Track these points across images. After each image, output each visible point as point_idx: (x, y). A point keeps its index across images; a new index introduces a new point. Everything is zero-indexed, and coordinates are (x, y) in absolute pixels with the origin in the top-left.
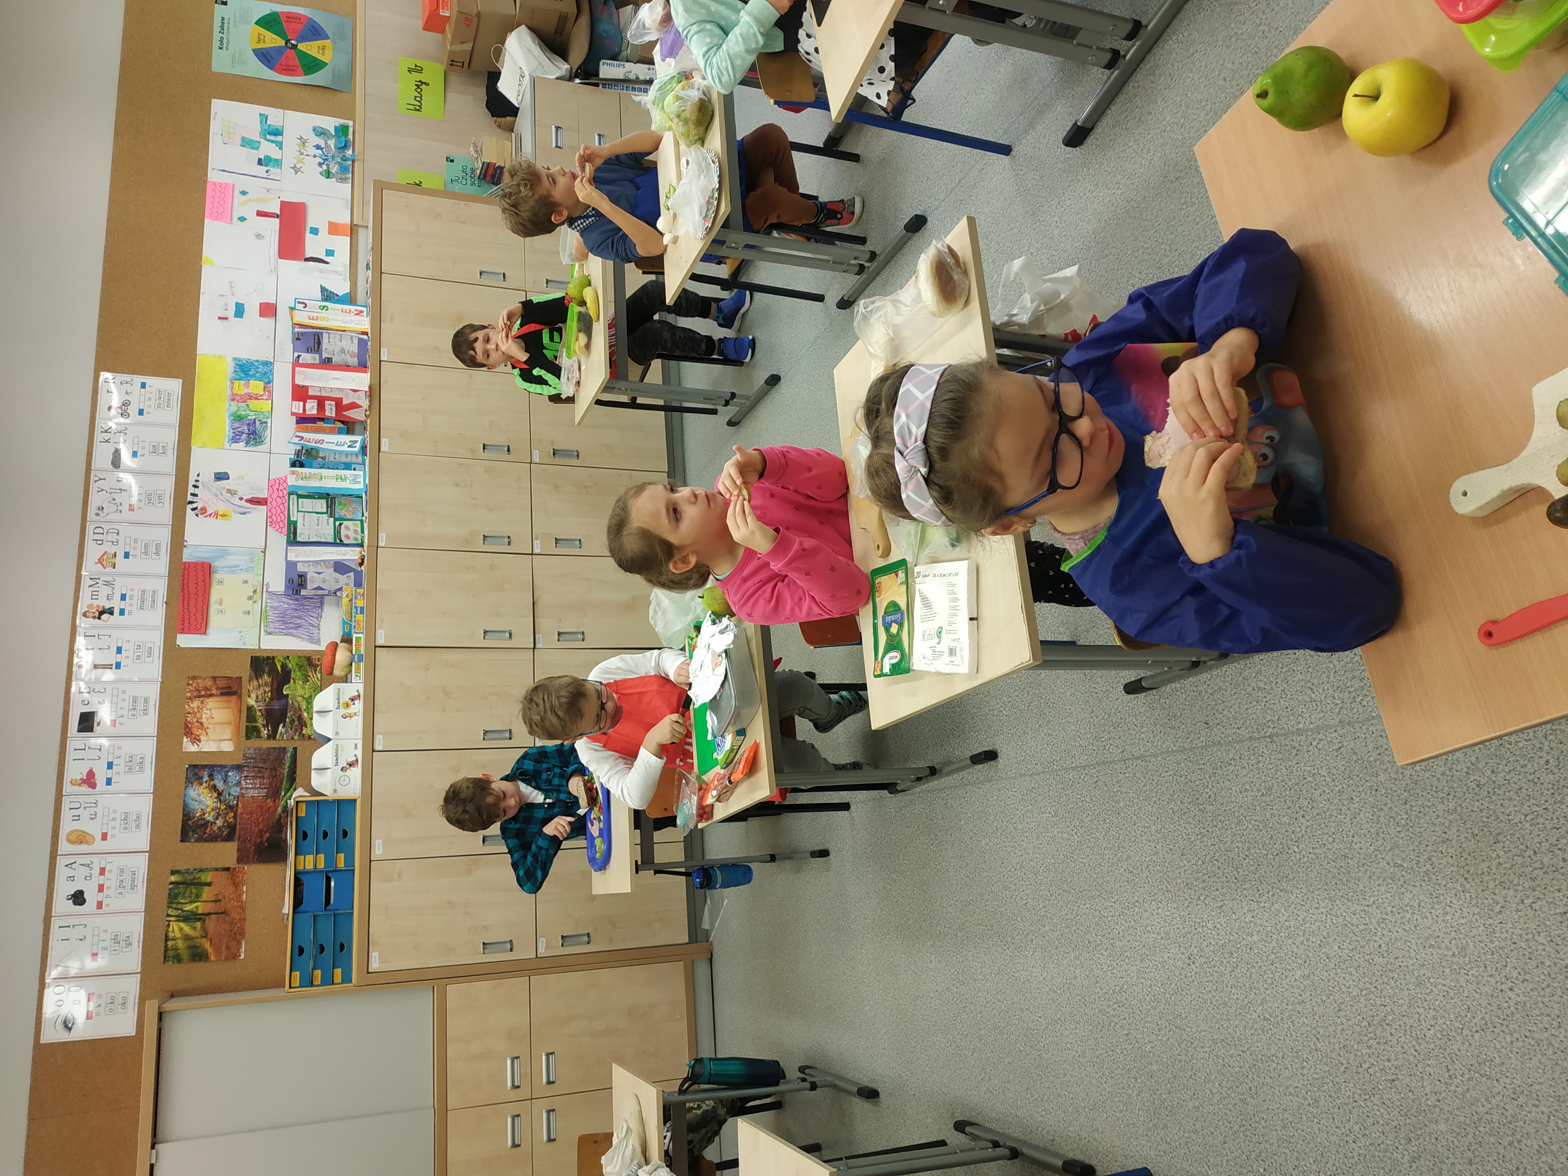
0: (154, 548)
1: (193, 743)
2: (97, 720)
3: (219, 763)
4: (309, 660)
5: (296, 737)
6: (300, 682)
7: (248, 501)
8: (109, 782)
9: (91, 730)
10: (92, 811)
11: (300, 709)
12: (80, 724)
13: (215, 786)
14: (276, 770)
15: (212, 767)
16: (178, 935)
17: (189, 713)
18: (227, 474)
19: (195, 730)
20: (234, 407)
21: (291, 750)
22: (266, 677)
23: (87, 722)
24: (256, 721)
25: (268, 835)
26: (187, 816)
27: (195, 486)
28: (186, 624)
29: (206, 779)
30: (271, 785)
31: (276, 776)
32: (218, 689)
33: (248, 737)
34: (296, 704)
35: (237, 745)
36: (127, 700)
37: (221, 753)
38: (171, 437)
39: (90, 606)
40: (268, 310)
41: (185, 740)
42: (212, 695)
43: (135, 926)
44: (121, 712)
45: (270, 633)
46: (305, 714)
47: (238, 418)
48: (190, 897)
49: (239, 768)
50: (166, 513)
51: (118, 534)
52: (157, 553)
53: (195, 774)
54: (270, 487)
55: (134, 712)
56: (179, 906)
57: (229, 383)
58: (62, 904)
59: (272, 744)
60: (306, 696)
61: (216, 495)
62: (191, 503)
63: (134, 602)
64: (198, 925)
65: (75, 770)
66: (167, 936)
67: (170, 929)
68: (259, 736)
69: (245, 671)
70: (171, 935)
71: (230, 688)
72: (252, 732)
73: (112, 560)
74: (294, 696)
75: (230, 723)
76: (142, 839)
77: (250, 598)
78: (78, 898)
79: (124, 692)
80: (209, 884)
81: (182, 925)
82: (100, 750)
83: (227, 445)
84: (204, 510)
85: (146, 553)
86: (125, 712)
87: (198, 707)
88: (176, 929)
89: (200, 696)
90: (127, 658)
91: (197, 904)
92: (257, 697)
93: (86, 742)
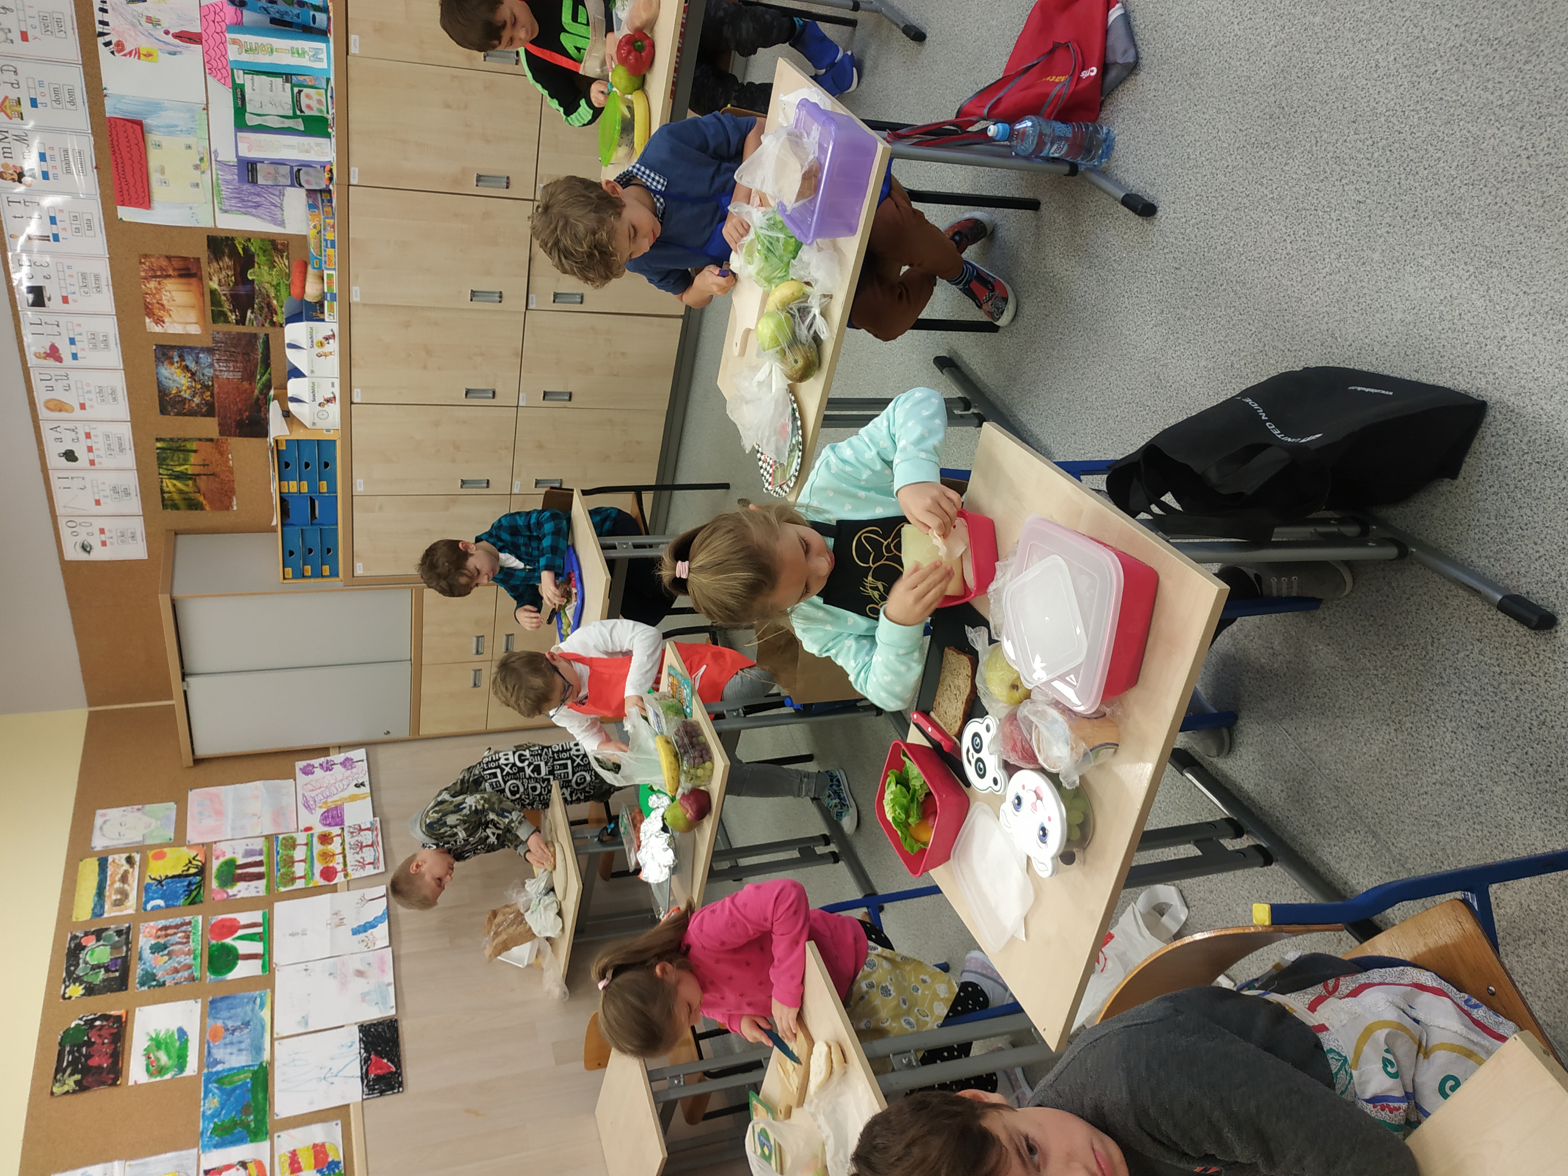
0: (67, 95)
1: (156, 324)
2: (46, 294)
3: (188, 345)
4: (273, 243)
5: (267, 325)
6: (266, 268)
7: (177, 36)
8: (75, 356)
9: (44, 305)
10: (65, 382)
11: (268, 296)
12: (29, 298)
13: (187, 367)
14: (249, 355)
15: (181, 348)
16: (172, 489)
17: (147, 294)
19: (156, 311)
21: (262, 336)
22: (226, 259)
23: (37, 296)
24: (222, 306)
25: (247, 413)
26: (163, 392)
27: (103, 10)
28: (126, 197)
29: (176, 359)
30: (245, 368)
31: (249, 361)
32: (174, 269)
33: (214, 321)
34: (263, 290)
35: (204, 328)
36: (75, 275)
37: (189, 336)
41: (147, 320)
42: (169, 276)
43: (131, 480)
44: (71, 289)
45: (226, 211)
46: (275, 302)
48: (178, 460)
49: (210, 351)
50: (71, 47)
51: (16, 74)
52: (72, 102)
53: (164, 354)
54: (203, 17)
55: (86, 290)
56: (170, 467)
58: (55, 461)
59: (241, 329)
60: (274, 283)
61: (133, 25)
62: (102, 34)
63: (58, 163)
64: (190, 483)
65: (35, 344)
67: (164, 484)
68: (227, 321)
69: (202, 252)
70: (165, 489)
71: (188, 269)
72: (218, 316)
73: (17, 109)
74: (261, 282)
75: (193, 307)
76: (122, 409)
77: (197, 167)
78: (70, 456)
79: (69, 267)
80: (195, 451)
81: (175, 482)
82: (58, 325)
84: (120, 47)
85: (58, 101)
86: (75, 289)
87: (156, 288)
88: (170, 485)
89: (156, 277)
90: (64, 229)
91: (186, 467)
92: (220, 280)
93: (40, 317)
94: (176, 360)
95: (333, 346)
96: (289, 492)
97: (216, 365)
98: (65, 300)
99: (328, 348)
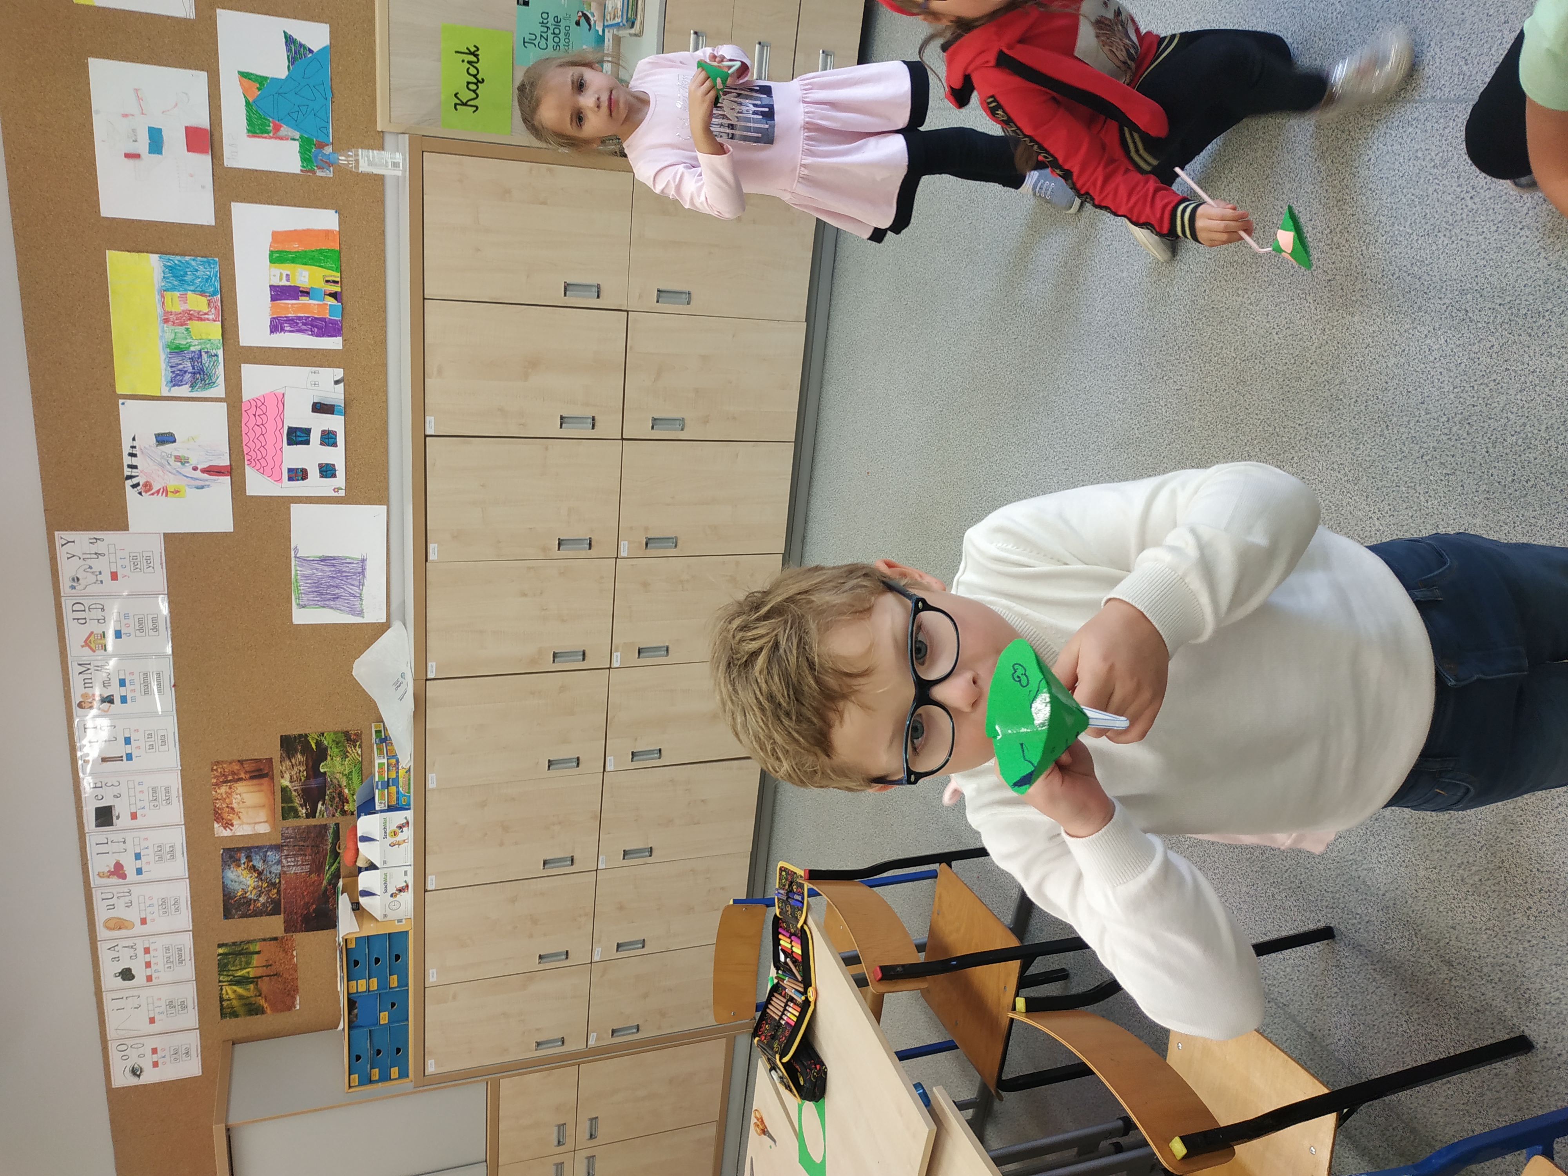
0: (151, 624)
1: (225, 828)
2: (115, 813)
3: (256, 845)
4: (346, 734)
5: (337, 814)
6: (338, 759)
8: (139, 871)
9: (111, 824)
10: (127, 899)
11: (340, 786)
12: (96, 820)
13: (254, 866)
14: (318, 846)
15: (249, 849)
16: (232, 996)
17: (217, 799)
19: (225, 816)
21: (332, 826)
22: (299, 756)
23: (105, 816)
24: (292, 802)
25: (314, 906)
26: (228, 896)
29: (243, 860)
30: (313, 861)
31: (318, 852)
32: (246, 772)
33: (284, 818)
34: (335, 781)
35: (274, 826)
36: (146, 791)
37: (258, 835)
41: (216, 825)
42: (240, 779)
43: (189, 993)
44: (140, 805)
46: (346, 791)
48: (240, 965)
49: (278, 848)
50: (157, 579)
51: (103, 609)
52: (155, 630)
53: (231, 857)
55: (156, 803)
56: (230, 973)
58: (111, 982)
59: (312, 822)
60: (347, 772)
63: (137, 686)
64: (252, 986)
65: (99, 864)
66: (221, 998)
67: (224, 992)
68: (297, 816)
69: (274, 751)
70: (225, 997)
71: (261, 770)
72: (288, 812)
73: (101, 641)
74: (333, 773)
75: (263, 806)
76: (184, 919)
78: (127, 974)
79: (141, 783)
80: (258, 953)
81: (235, 988)
82: (124, 842)
85: (141, 630)
86: (145, 804)
87: (226, 793)
88: (229, 992)
89: (227, 782)
90: (139, 747)
91: (247, 970)
92: (291, 777)
93: (107, 836)
94: (242, 862)
95: (408, 833)
96: (357, 992)
98: (134, 816)
99: (401, 837)
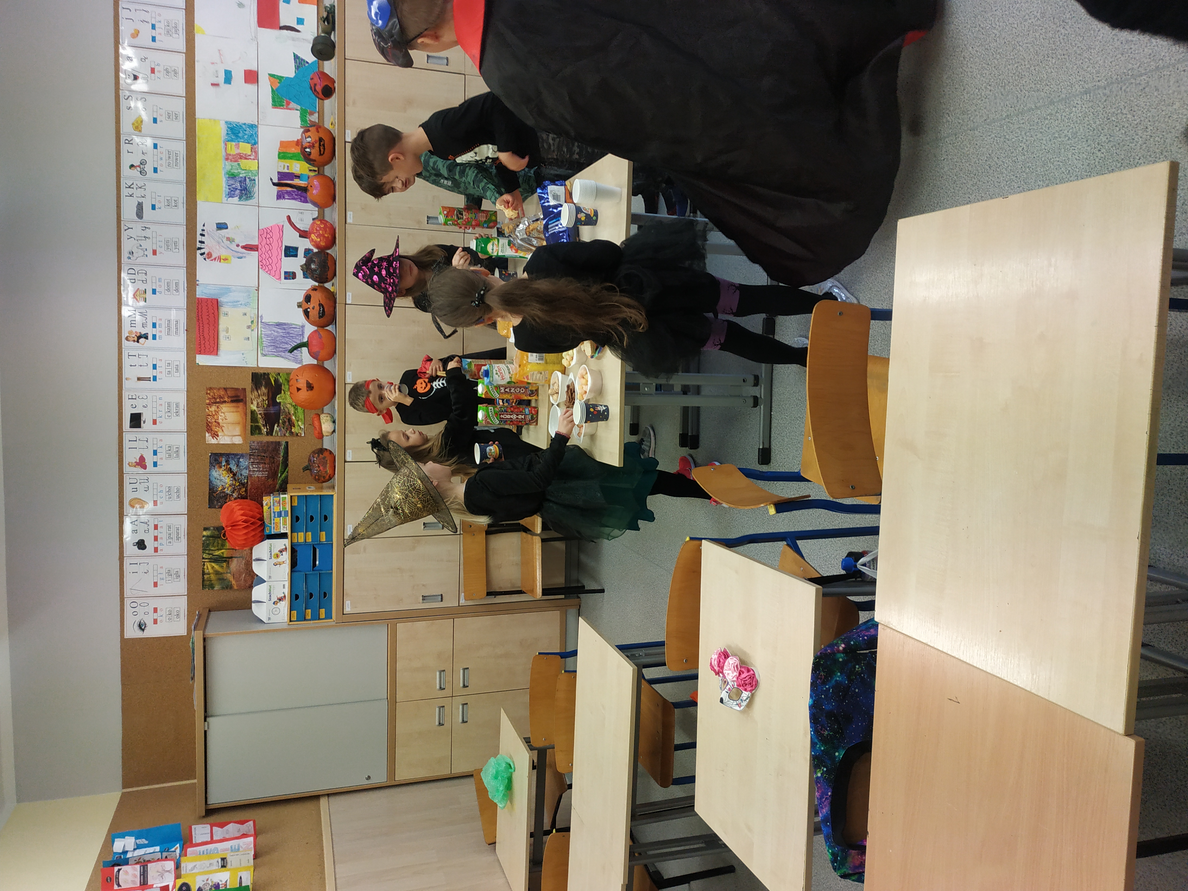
0: (174, 286)
1: (213, 438)
2: (143, 419)
3: (232, 452)
5: (287, 434)
6: (289, 393)
7: (243, 247)
8: (155, 464)
9: (140, 427)
10: (146, 485)
11: (289, 414)
12: (131, 421)
13: (231, 469)
14: (274, 458)
15: (228, 455)
16: (211, 571)
17: (209, 415)
18: (226, 224)
19: (214, 428)
20: (228, 165)
21: (284, 443)
22: (263, 388)
23: (136, 420)
24: (258, 422)
26: (212, 490)
27: (202, 235)
28: (203, 347)
30: (270, 468)
31: (274, 463)
32: (228, 397)
33: (252, 434)
34: (286, 409)
35: (245, 439)
36: (163, 405)
37: (234, 445)
38: (180, 192)
39: (130, 332)
40: (251, 77)
41: (207, 435)
42: (225, 402)
43: (181, 564)
44: (159, 414)
45: (265, 355)
46: (293, 417)
47: (232, 176)
48: (218, 546)
49: (247, 456)
50: (180, 257)
51: (146, 274)
52: (177, 290)
53: (216, 460)
54: (260, 235)
55: (169, 414)
56: (211, 552)
57: (223, 145)
58: (130, 549)
59: (270, 439)
60: (294, 404)
61: (219, 243)
62: (200, 249)
63: (164, 329)
64: (225, 564)
65: (131, 456)
66: (203, 572)
67: (205, 567)
68: (260, 433)
69: (248, 384)
70: (206, 571)
71: (237, 397)
72: (255, 430)
73: (144, 296)
74: (285, 404)
75: (239, 423)
76: (181, 505)
77: (249, 327)
79: (161, 399)
81: (213, 564)
82: (147, 441)
83: (224, 199)
84: (210, 255)
85: (168, 290)
86: (163, 414)
87: (215, 411)
88: (209, 567)
89: (216, 403)
90: (161, 372)
91: (223, 551)
92: (258, 403)
93: (136, 435)
94: (223, 464)
96: (298, 542)
97: (251, 467)
98: (155, 422)
